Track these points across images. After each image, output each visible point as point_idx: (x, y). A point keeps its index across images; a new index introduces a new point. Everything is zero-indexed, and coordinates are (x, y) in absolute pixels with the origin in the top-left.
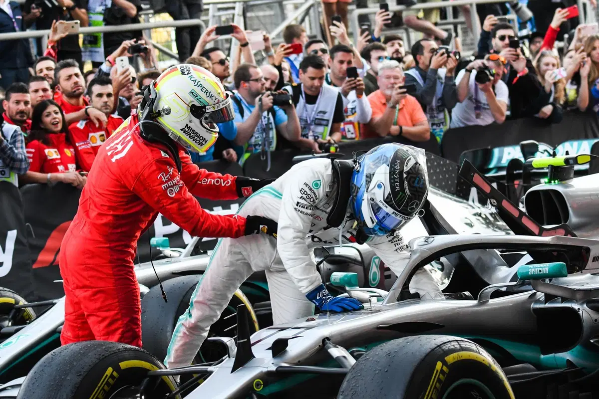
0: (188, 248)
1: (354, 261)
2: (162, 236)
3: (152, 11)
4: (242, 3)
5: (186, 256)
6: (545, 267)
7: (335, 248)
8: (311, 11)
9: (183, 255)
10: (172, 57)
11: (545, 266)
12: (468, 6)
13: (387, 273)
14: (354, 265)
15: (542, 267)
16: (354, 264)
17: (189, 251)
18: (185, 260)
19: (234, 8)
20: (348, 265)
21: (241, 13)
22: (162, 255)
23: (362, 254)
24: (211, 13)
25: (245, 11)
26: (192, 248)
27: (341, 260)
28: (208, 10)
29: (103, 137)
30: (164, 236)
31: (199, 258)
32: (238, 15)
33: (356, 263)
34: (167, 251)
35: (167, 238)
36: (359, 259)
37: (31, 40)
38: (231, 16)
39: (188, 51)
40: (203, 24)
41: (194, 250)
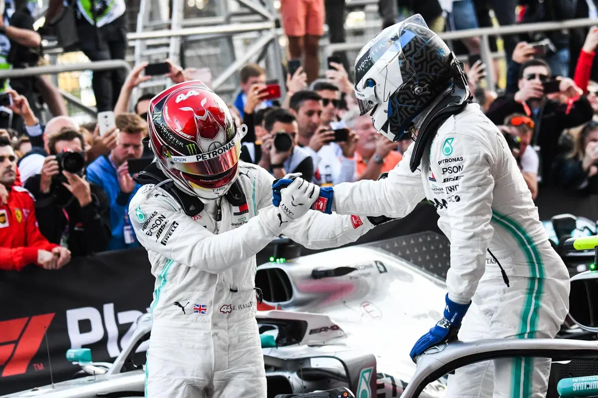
0: (117, 362)
1: (336, 376)
2: (80, 346)
3: (60, 50)
4: (179, 39)
5: (114, 372)
6: (594, 381)
7: (312, 359)
8: (271, 50)
9: (110, 371)
11: (594, 379)
12: (477, 39)
13: (379, 391)
14: (337, 381)
15: (590, 381)
16: (337, 379)
17: (118, 366)
18: (114, 378)
19: (168, 45)
20: (329, 382)
21: (178, 51)
22: (82, 372)
23: (348, 367)
24: (138, 51)
25: (183, 49)
26: (123, 362)
27: (320, 375)
28: (134, 47)
29: (3, 218)
30: (84, 346)
31: (131, 375)
32: (173, 54)
33: (339, 378)
34: (89, 367)
35: (89, 350)
36: (344, 373)
38: (165, 54)
39: (110, 101)
40: (127, 65)
41: (125, 365)
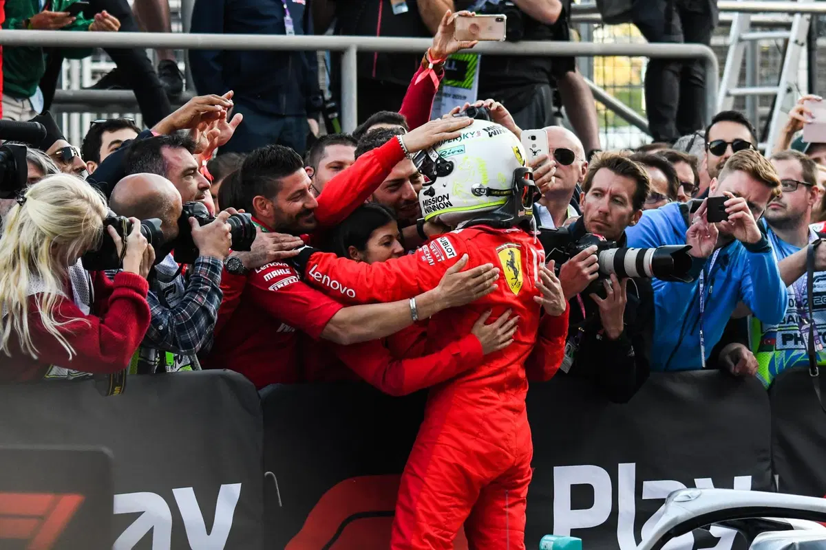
3: (598, 16)
4: (808, 17)
10: (632, 121)
19: (788, 26)
21: (803, 38)
24: (734, 30)
25: (814, 36)
28: (728, 24)
32: (796, 42)
35: (580, 539)
37: (320, 54)
38: (781, 43)
40: (714, 53)
